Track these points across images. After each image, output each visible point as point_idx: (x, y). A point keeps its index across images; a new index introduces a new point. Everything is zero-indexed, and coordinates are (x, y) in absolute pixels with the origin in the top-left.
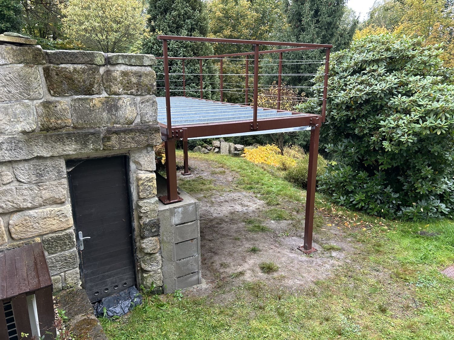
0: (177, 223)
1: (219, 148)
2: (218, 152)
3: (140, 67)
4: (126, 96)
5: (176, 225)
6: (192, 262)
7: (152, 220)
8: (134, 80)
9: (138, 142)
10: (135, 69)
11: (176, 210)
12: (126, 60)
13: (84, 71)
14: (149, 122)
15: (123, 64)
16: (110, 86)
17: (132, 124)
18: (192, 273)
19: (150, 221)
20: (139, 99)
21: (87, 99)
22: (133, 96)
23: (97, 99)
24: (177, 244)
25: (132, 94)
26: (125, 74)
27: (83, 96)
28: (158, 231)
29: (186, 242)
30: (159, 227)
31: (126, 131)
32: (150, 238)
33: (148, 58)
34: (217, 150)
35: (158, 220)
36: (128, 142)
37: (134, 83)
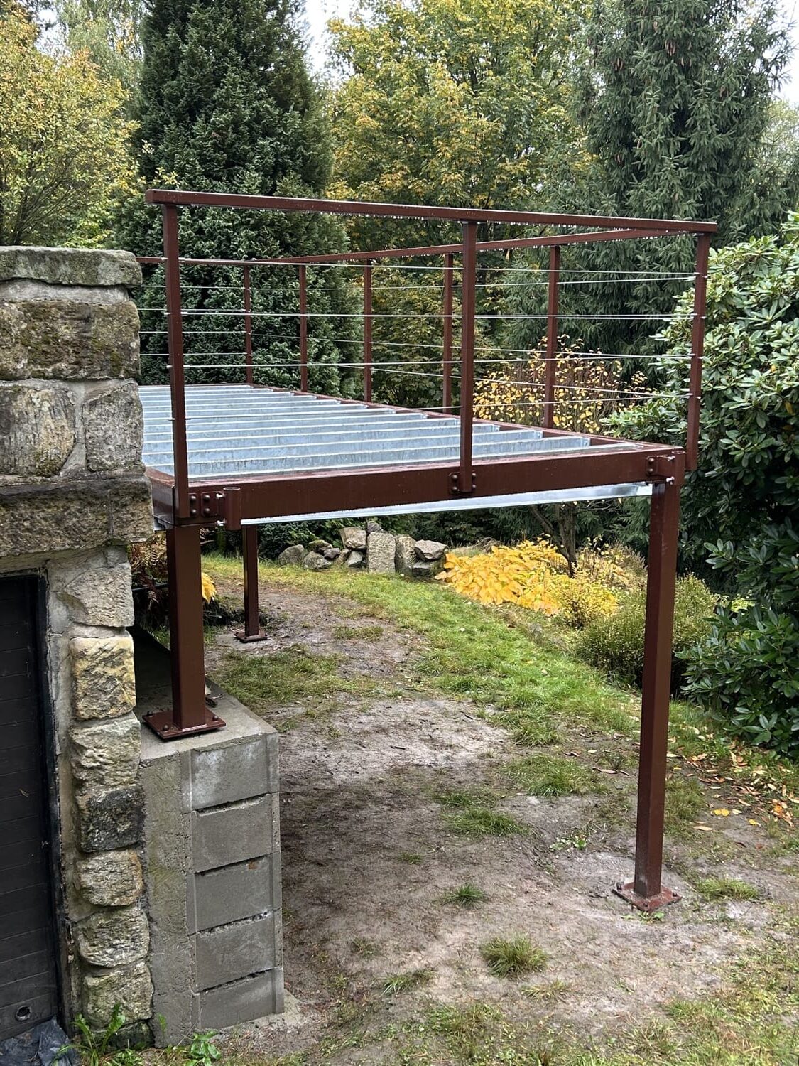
0: (203, 802)
1: (364, 551)
2: (358, 566)
3: (85, 291)
4: (38, 383)
5: (201, 811)
6: (251, 938)
7: (118, 794)
8: (66, 331)
9: (74, 533)
10: (68, 295)
11: (199, 759)
12: (42, 267)
14: (116, 466)
15: (32, 280)
17: (56, 472)
18: (253, 975)
19: (111, 796)
20: (80, 392)
22: (61, 384)
24: (202, 873)
25: (58, 376)
26: (35, 312)
28: (137, 830)
29: (234, 869)
30: (144, 816)
31: (35, 498)
32: (111, 855)
33: (114, 260)
34: (355, 558)
35: (139, 792)
36: (41, 532)
37: (67, 343)
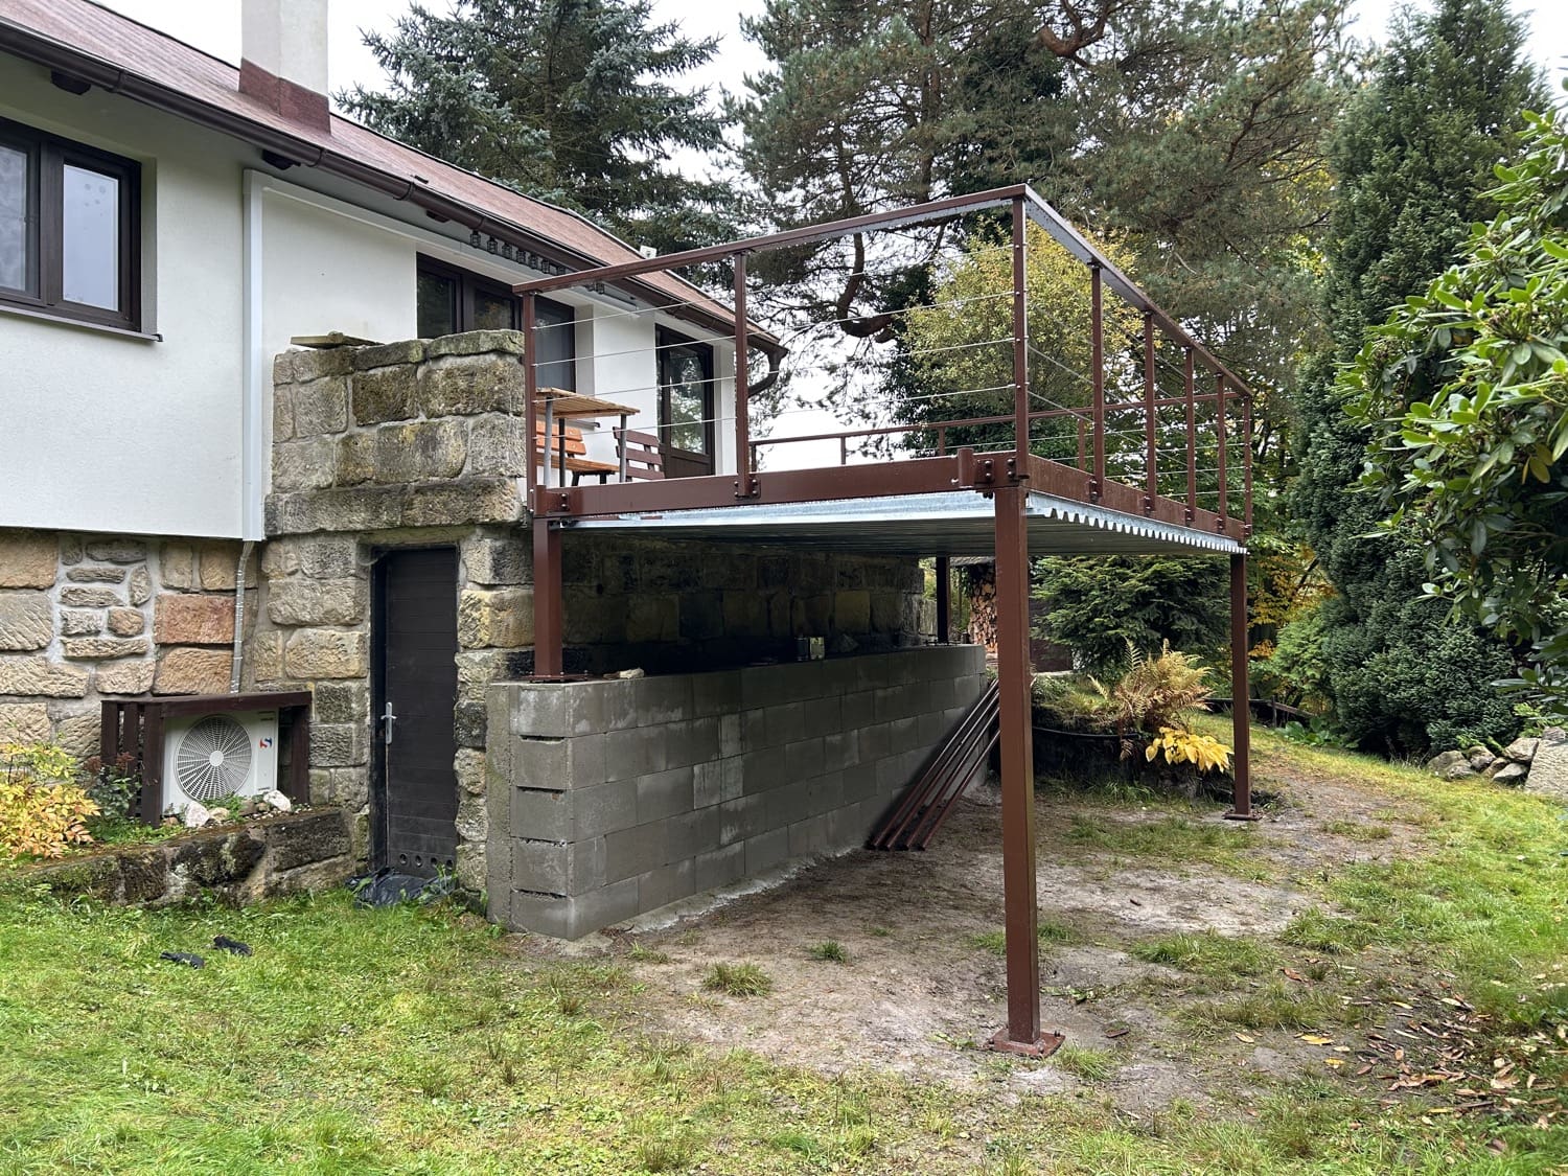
0: (525, 730)
3: (475, 357)
4: (449, 418)
5: (525, 737)
6: (552, 860)
7: (473, 705)
8: (462, 384)
9: (453, 513)
10: (467, 361)
11: (523, 694)
12: (452, 346)
13: (395, 376)
14: (484, 471)
15: (452, 355)
16: (429, 401)
17: (457, 475)
18: (553, 895)
19: (470, 705)
20: (471, 422)
21: (395, 428)
22: (461, 418)
23: (409, 429)
24: (524, 789)
25: (458, 413)
26: (449, 374)
27: (391, 424)
28: (481, 737)
29: (543, 794)
30: (486, 728)
31: (440, 488)
32: (469, 751)
33: (488, 334)
34: (1513, 770)
35: (484, 707)
36: (437, 511)
37: (463, 391)
